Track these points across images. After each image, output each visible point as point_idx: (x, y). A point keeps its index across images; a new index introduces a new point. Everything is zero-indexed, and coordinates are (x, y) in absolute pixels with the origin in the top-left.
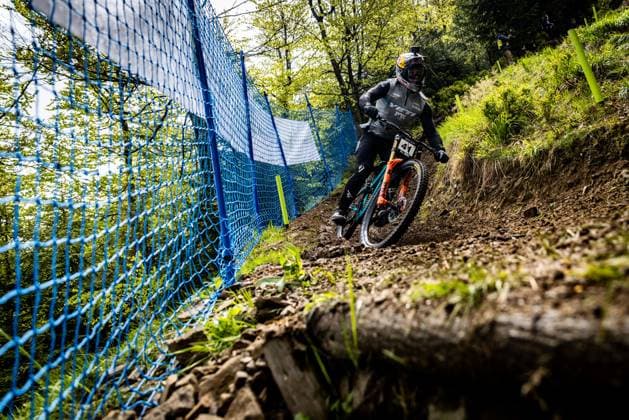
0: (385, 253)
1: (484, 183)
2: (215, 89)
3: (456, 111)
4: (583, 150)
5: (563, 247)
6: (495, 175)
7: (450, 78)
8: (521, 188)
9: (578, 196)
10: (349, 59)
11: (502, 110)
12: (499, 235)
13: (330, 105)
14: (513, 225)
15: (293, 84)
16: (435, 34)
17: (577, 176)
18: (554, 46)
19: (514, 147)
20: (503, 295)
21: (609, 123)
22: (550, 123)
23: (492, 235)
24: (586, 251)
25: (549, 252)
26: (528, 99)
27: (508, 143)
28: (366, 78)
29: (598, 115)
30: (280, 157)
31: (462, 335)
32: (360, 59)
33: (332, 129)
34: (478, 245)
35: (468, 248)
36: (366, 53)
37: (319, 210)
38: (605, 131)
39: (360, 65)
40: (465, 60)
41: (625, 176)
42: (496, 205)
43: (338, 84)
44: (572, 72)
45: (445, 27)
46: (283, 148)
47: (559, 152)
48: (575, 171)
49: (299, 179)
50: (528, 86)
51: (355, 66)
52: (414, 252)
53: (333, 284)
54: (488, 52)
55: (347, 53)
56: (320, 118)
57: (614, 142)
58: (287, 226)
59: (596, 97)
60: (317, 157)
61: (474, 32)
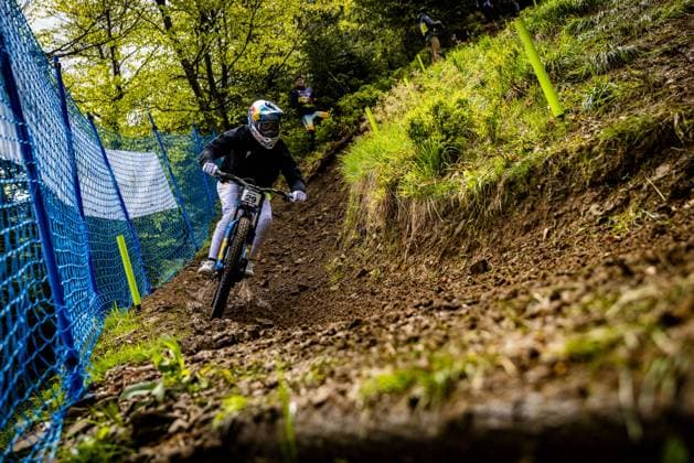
0: (294, 337)
1: (414, 229)
2: (31, 120)
3: (366, 129)
4: (542, 181)
5: (533, 317)
6: (428, 219)
7: (354, 81)
8: (463, 235)
9: (538, 242)
10: (208, 58)
11: (432, 129)
12: (445, 303)
13: (184, 126)
14: (457, 285)
15: (126, 98)
16: (330, 19)
17: (535, 215)
18: (493, 32)
19: (452, 179)
20: (477, 382)
21: (573, 144)
22: (498, 145)
23: (437, 302)
24: (560, 321)
25: (518, 325)
26: (466, 114)
27: (443, 175)
28: (233, 83)
29: (558, 133)
30: (119, 208)
31: (433, 431)
32: (223, 58)
33: (188, 161)
34: (419, 317)
35: (407, 323)
36: (232, 48)
37: (181, 281)
38: (567, 155)
39: (224, 67)
40: (373, 55)
41: (595, 213)
42: (432, 260)
43: (193, 94)
44: (521, 74)
45: (342, 8)
46: (123, 194)
47: (510, 184)
48: (532, 209)
49: (145, 235)
50: (463, 94)
51: (217, 69)
52: (334, 332)
53: (232, 386)
54: (405, 42)
55: (204, 50)
56: (169, 146)
57: (579, 169)
58: (139, 307)
59: (555, 108)
60: (173, 204)
61: (384, 14)
